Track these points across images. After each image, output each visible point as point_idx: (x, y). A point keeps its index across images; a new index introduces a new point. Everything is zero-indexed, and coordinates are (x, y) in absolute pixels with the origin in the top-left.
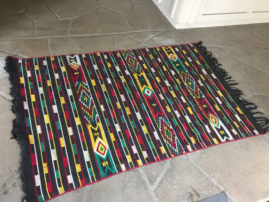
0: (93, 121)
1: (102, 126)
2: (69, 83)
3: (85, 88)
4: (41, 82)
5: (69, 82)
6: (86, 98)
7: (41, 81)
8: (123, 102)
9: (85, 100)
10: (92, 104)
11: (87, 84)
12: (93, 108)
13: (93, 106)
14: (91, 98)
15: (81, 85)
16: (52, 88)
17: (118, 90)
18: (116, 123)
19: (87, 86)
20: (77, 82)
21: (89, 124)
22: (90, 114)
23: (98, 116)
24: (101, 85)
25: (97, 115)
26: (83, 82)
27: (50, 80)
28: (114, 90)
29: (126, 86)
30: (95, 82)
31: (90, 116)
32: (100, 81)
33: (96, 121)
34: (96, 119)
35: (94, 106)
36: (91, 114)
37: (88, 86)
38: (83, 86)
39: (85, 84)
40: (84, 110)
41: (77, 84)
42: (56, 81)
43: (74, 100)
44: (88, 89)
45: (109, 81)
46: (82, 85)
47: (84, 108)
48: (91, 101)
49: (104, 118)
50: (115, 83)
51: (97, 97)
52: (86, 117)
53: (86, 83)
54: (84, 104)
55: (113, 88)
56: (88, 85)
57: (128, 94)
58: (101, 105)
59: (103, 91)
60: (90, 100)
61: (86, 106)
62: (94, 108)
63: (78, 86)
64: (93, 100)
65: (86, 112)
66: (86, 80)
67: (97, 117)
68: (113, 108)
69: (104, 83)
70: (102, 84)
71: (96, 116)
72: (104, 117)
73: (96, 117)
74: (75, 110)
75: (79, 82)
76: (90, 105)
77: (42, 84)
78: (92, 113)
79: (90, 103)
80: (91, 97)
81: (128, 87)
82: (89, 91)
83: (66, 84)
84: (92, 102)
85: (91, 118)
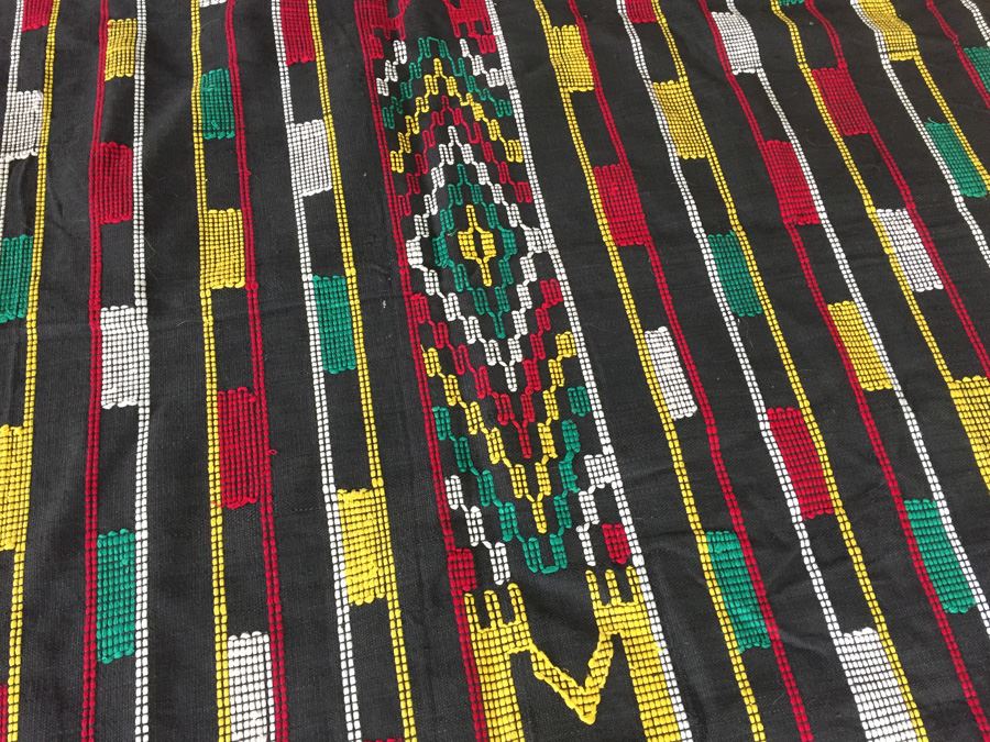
0: (548, 559)
1: (660, 648)
2: (320, 57)
3: (478, 113)
4: (51, 38)
5: (318, 43)
6: (477, 237)
7: (53, 26)
8: (915, 309)
9: (469, 254)
10: (548, 319)
11: (502, 76)
12: (554, 366)
13: (561, 339)
14: (541, 239)
15: (442, 84)
16: (139, 98)
17: (845, 153)
18: (854, 617)
19: (502, 92)
20: (400, 48)
21: (502, 592)
22: (514, 453)
23: (616, 481)
24: (651, 87)
25: (605, 470)
26: (466, 53)
27: (142, 18)
28: (795, 142)
29: (929, 111)
30: (593, 49)
31: (517, 473)
32: (635, 42)
33: (591, 560)
34: (583, 533)
35: (572, 342)
36: (523, 448)
37: (515, 95)
38: (462, 89)
39: (478, 68)
40: (450, 384)
41: (400, 68)
42: (196, 26)
43: (347, 250)
44: (509, 129)
45: (741, 47)
46: (451, 83)
47: (448, 365)
48: (531, 276)
49: (694, 519)
50: (805, 69)
51: (602, 221)
52: (471, 497)
53: (492, 61)
54: (452, 308)
55: (787, 127)
56: (511, 82)
57: (959, 201)
58: (649, 325)
59: (674, 155)
60: (526, 263)
61: (473, 332)
62: (571, 366)
63: (408, 89)
64: (554, 254)
65: (473, 412)
66: (498, 32)
67: (604, 497)
68: (793, 375)
69: (680, 66)
70: (663, 72)
71: (584, 483)
72: (689, 500)
73: (586, 498)
74: (341, 386)
75: (424, 43)
76: (521, 328)
77: (50, 55)
78: (545, 432)
79: (526, 302)
80: (533, 222)
81: (953, 123)
82: (521, 150)
83: (283, 68)
84: (544, 290)
85: (524, 507)
